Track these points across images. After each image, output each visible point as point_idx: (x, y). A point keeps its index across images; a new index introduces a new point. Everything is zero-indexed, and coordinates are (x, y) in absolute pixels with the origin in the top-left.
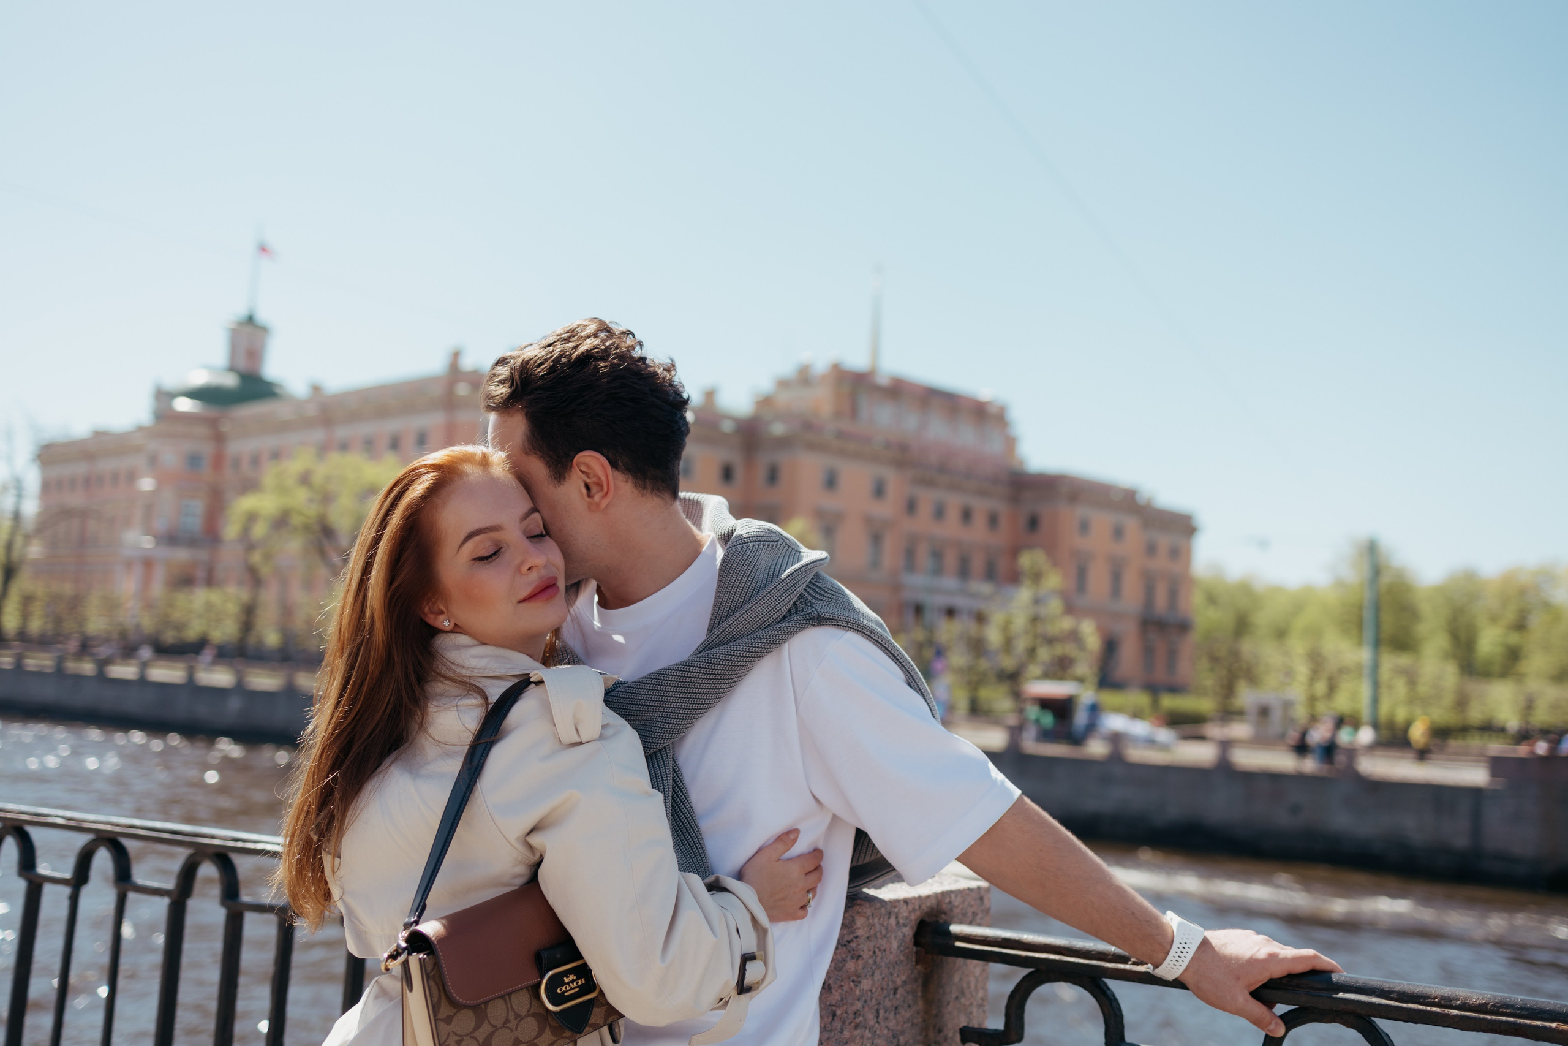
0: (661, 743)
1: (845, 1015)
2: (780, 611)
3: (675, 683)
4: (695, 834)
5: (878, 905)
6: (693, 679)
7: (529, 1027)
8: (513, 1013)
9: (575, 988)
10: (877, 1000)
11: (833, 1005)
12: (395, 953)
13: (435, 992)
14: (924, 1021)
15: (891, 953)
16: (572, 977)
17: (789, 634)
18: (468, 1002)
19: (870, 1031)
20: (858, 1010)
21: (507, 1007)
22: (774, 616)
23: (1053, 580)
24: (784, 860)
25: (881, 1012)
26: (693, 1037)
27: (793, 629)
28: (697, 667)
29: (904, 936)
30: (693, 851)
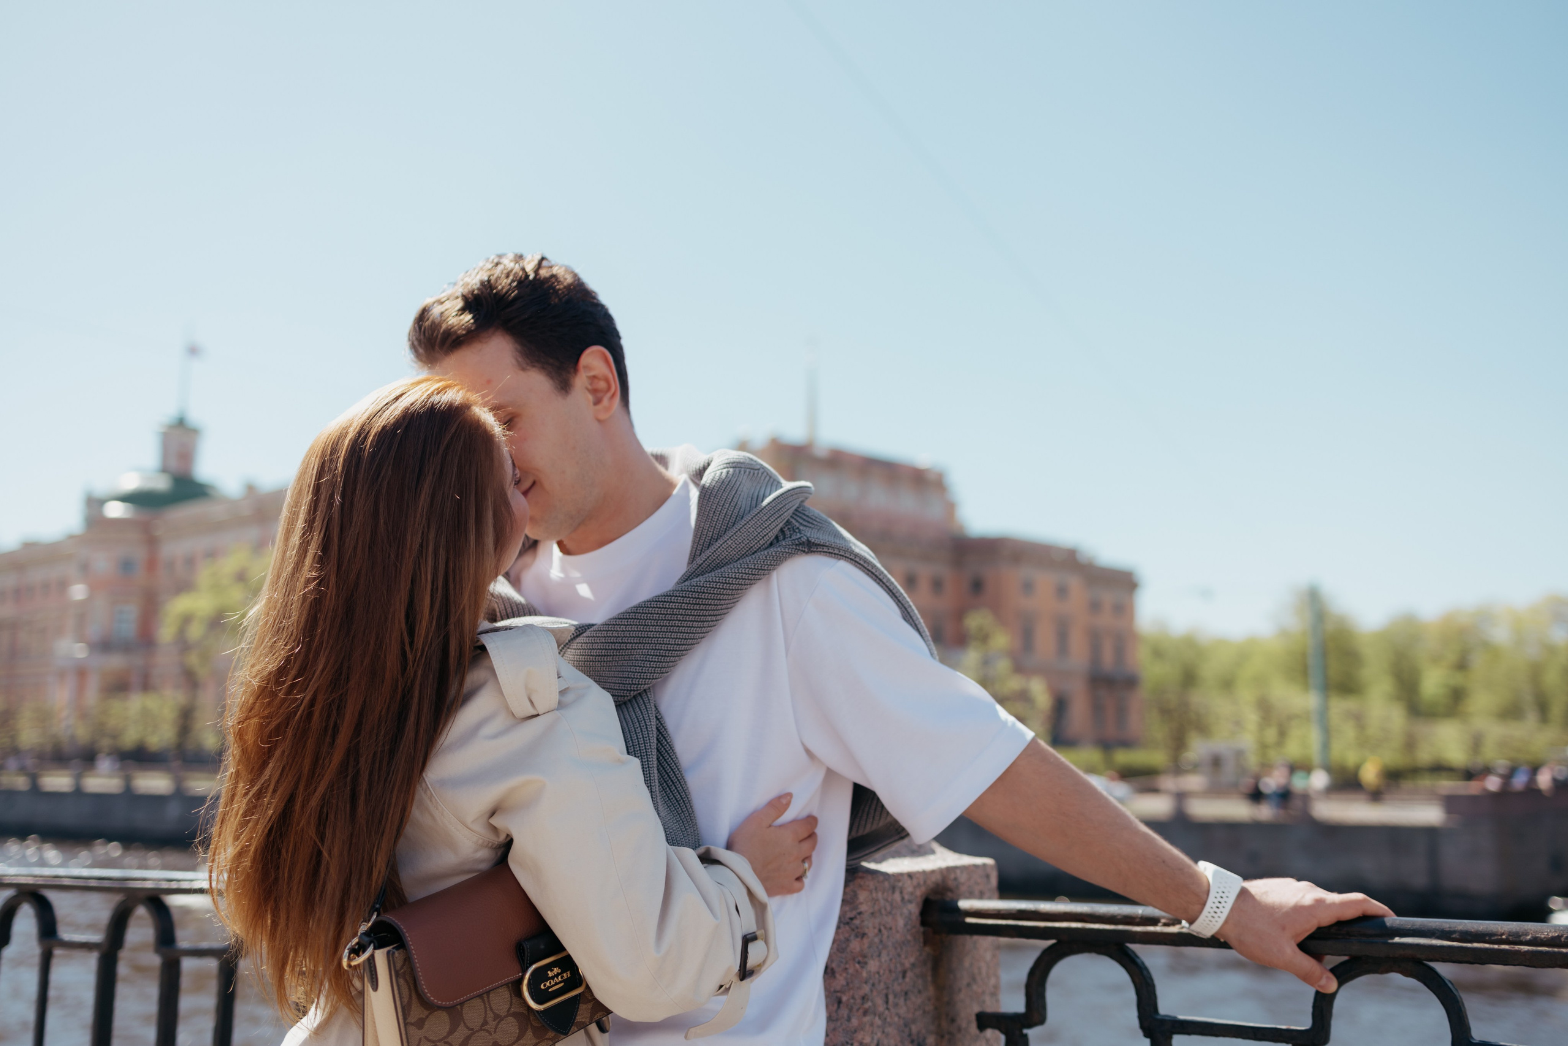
0: (642, 684)
1: (852, 1001)
2: (767, 536)
3: (655, 615)
4: (682, 788)
5: (881, 878)
6: (675, 610)
7: (511, 1027)
8: (491, 1014)
9: (560, 982)
10: (885, 983)
11: (838, 992)
12: (357, 947)
13: (405, 992)
14: (936, 1008)
15: (898, 932)
16: (556, 970)
17: (778, 559)
18: (444, 1003)
19: (880, 1018)
20: (866, 995)
21: (486, 1008)
22: (760, 542)
23: (1001, 640)
24: (776, 827)
25: (891, 997)
26: (690, 1029)
27: (783, 554)
28: (680, 596)
29: (910, 913)
30: (680, 806)
